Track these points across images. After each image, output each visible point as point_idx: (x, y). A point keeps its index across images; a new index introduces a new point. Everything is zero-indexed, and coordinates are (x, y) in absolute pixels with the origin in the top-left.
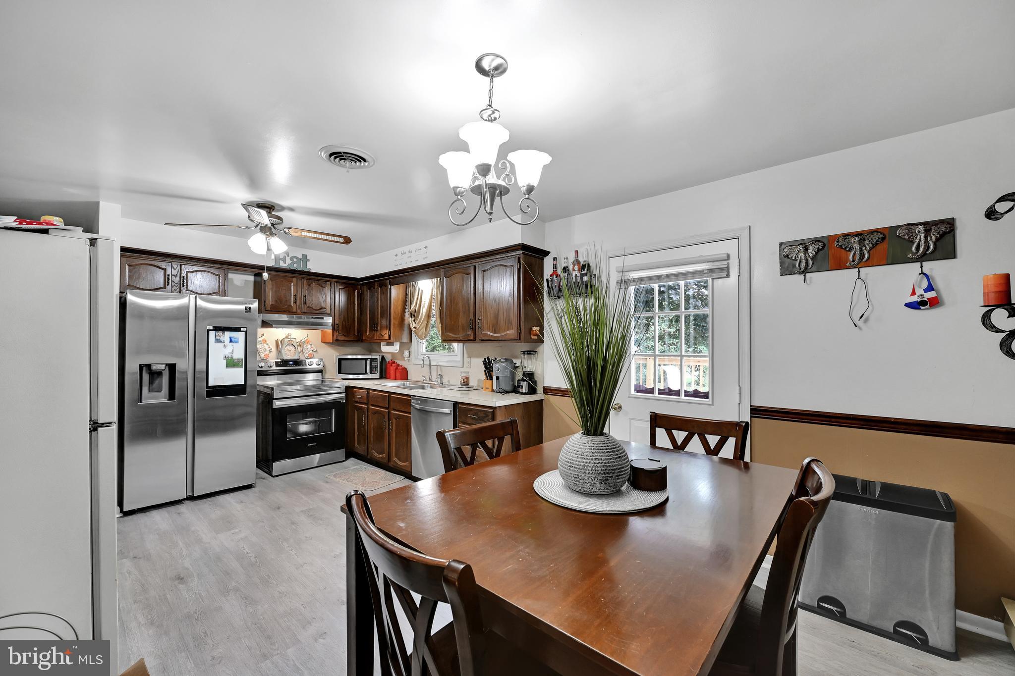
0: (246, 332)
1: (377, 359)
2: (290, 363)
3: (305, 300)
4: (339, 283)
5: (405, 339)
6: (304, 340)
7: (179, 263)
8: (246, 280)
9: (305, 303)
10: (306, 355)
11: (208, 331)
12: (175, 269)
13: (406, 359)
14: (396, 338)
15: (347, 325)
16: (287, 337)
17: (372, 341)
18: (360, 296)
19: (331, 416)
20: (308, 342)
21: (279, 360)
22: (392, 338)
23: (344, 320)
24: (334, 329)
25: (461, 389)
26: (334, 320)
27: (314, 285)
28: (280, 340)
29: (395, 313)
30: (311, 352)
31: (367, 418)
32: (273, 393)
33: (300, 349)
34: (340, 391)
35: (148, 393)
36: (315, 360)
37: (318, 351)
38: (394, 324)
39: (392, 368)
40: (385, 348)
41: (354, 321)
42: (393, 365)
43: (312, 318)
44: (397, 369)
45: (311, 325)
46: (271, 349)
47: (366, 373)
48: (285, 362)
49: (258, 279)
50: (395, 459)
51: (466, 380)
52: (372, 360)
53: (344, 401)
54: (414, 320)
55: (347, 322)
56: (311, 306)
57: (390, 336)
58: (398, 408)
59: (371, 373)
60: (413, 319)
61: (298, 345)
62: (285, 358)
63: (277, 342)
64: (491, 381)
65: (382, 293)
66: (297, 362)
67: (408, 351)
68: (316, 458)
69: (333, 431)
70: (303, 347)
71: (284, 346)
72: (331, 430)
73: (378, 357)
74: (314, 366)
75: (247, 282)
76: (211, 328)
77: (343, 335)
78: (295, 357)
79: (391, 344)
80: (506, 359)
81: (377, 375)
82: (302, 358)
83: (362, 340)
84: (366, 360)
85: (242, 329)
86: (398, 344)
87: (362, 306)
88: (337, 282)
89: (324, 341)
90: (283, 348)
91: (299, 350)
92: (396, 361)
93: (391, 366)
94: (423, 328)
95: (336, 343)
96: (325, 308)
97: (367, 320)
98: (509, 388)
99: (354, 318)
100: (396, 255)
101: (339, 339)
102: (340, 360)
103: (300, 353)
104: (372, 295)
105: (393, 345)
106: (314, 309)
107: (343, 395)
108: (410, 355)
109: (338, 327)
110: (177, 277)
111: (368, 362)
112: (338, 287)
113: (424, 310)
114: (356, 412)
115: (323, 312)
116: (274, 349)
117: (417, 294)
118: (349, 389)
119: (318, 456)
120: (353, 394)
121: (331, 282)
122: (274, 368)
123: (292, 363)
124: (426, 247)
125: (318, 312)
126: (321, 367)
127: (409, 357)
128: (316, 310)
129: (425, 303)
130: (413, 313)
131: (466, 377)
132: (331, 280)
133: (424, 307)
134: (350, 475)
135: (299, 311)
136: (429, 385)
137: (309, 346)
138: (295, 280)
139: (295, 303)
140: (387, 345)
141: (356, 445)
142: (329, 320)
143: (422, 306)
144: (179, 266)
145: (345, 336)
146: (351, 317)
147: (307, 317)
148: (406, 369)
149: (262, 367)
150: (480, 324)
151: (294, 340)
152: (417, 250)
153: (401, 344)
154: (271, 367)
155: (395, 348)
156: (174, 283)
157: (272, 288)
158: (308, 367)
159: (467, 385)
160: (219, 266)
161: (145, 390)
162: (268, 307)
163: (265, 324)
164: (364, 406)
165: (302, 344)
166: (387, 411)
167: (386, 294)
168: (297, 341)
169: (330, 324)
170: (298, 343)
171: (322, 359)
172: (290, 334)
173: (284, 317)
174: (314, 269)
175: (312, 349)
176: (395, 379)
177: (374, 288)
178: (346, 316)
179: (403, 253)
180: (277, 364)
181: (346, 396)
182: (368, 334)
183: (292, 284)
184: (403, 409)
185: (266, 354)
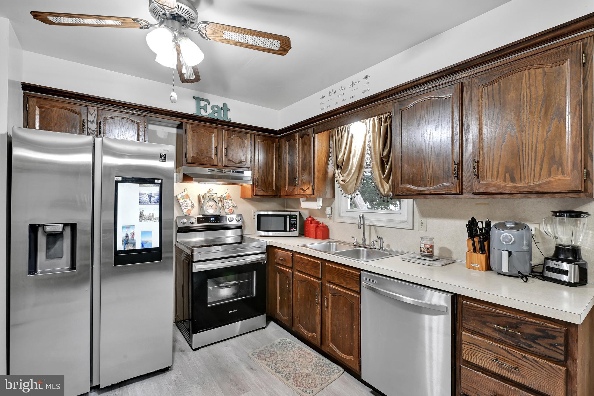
0: (161, 184)
1: (296, 215)
2: (212, 219)
3: (226, 152)
4: (259, 135)
5: (328, 195)
6: (224, 195)
7: (96, 108)
8: (169, 133)
9: (226, 156)
10: (227, 211)
11: (116, 182)
12: (92, 115)
13: (328, 216)
14: (320, 194)
15: (265, 180)
16: (208, 192)
17: (292, 197)
18: (278, 149)
19: (252, 278)
20: (228, 197)
21: (201, 216)
22: (315, 193)
23: (263, 175)
24: (253, 184)
25: (420, 261)
26: (254, 174)
27: (235, 136)
28: (202, 195)
29: (319, 164)
30: (231, 208)
31: (291, 285)
32: (193, 254)
33: (220, 204)
34: (261, 251)
35: (46, 261)
36: (234, 216)
37: (238, 206)
38: (318, 177)
39: (311, 225)
40: (305, 205)
41: (273, 175)
42: (313, 222)
43: (233, 172)
44: (318, 226)
45: (232, 179)
46: (193, 205)
47: (285, 231)
48: (206, 219)
49: (181, 131)
50: (331, 345)
51: (431, 249)
52: (291, 217)
53: (265, 262)
54: (341, 173)
55: (265, 176)
56: (231, 159)
57: (313, 190)
58: (337, 281)
59: (290, 231)
60: (339, 171)
61: (219, 201)
62: (207, 214)
63: (199, 197)
64: (484, 256)
65: (304, 143)
66: (218, 218)
67: (330, 208)
68: (238, 326)
69: (254, 295)
70: (224, 203)
71: (206, 201)
72: (252, 294)
73: (297, 214)
74: (234, 222)
75: (170, 134)
76: (120, 179)
77: (263, 190)
78: (217, 213)
79: (314, 200)
80: (516, 224)
81: (296, 233)
82: (223, 214)
83: (280, 195)
84: (285, 216)
85: (156, 181)
86: (321, 199)
87: (280, 159)
88: (257, 135)
89: (243, 197)
90: (205, 203)
91: (220, 206)
92: (315, 218)
93: (311, 223)
94: (354, 180)
95: (255, 199)
96: (245, 162)
97: (285, 174)
98: (526, 271)
99: (272, 172)
100: (323, 97)
101: (259, 194)
102: (259, 216)
103: (220, 209)
104: (292, 148)
105: (316, 201)
106: (234, 163)
107: (264, 256)
108: (332, 212)
109: (258, 182)
110: (94, 124)
111: (288, 219)
112: (258, 140)
113: (354, 161)
114: (278, 275)
115: (243, 165)
116: (196, 205)
117: (345, 142)
118: (270, 249)
119: (239, 323)
120: (275, 255)
121: (250, 134)
122: (196, 224)
123: (213, 219)
124: (367, 77)
125: (238, 165)
126: (240, 223)
127: (331, 214)
128: (237, 163)
129: (355, 152)
130: (340, 164)
131: (431, 245)
132: (250, 131)
133: (354, 156)
134: (276, 356)
135: (220, 164)
136: (365, 249)
137: (229, 202)
138: (216, 130)
139: (216, 155)
140: (307, 201)
141: (278, 312)
142: (248, 174)
143: (352, 154)
144: (96, 111)
145: (264, 191)
146: (269, 171)
147: (227, 171)
148: (327, 227)
149: (184, 223)
150: (476, 169)
151: (215, 195)
152: (353, 84)
153: (324, 199)
154: (193, 223)
155: (317, 205)
156: (91, 131)
157: (193, 139)
158: (229, 223)
159: (431, 256)
160: (139, 113)
161: (41, 256)
162: (189, 160)
163: (186, 178)
164: (287, 270)
165: (222, 200)
166: (319, 282)
167: (308, 144)
168: (218, 197)
169: (250, 179)
170: (219, 199)
171: (241, 215)
172: (211, 189)
173: (206, 171)
174: (234, 120)
175: (232, 204)
176: (316, 238)
177: (294, 140)
178: (265, 171)
179: (331, 93)
180: (199, 220)
181: (268, 256)
182: (287, 189)
183: (213, 135)
184: (344, 285)
185: (189, 210)
